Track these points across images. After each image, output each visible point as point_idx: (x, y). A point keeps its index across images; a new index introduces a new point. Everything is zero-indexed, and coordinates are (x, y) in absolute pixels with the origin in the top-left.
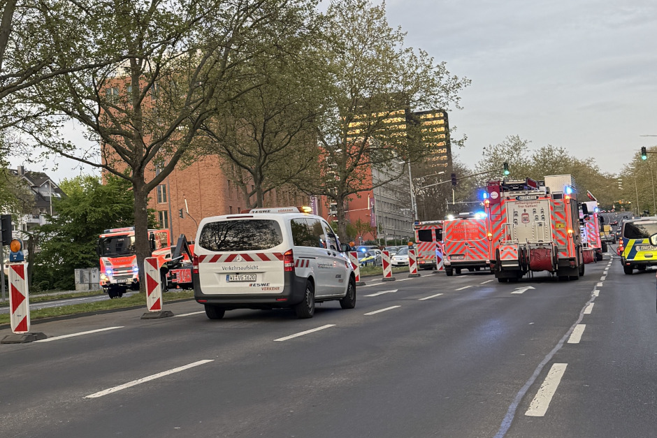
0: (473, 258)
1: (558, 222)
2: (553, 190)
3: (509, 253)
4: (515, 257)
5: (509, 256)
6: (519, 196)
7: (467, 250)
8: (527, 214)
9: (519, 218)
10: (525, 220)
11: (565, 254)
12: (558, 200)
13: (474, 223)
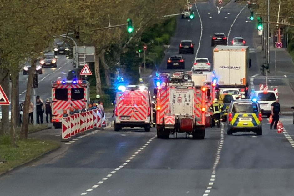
0: (136, 119)
1: (198, 103)
2: (196, 84)
3: (170, 120)
4: (172, 123)
5: (170, 122)
6: (177, 86)
7: (133, 113)
8: (181, 97)
9: (176, 99)
10: (179, 101)
11: (199, 123)
12: (198, 91)
13: (139, 94)
